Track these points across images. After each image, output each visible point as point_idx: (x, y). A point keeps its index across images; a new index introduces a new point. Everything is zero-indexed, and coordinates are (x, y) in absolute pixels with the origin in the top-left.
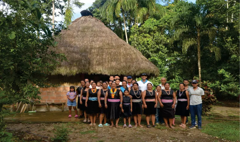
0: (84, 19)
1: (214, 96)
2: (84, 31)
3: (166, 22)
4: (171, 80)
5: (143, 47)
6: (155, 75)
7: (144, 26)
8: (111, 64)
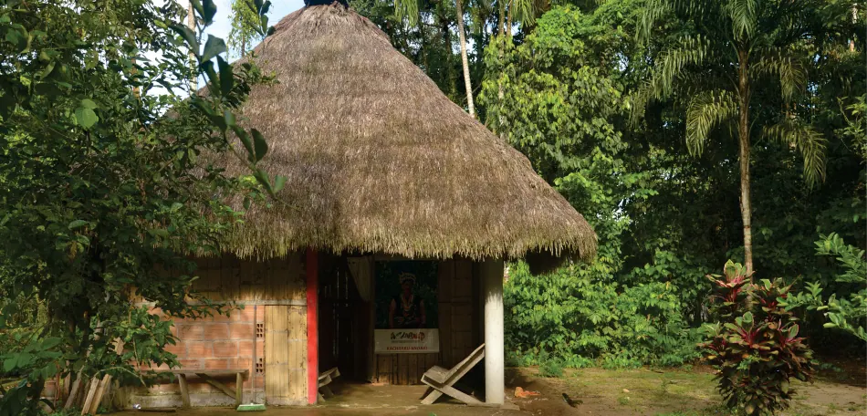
0: (313, 19)
1: (803, 342)
2: (316, 72)
3: (619, 22)
4: (637, 270)
5: (532, 129)
6: (581, 253)
7: (536, 39)
8: (416, 209)
